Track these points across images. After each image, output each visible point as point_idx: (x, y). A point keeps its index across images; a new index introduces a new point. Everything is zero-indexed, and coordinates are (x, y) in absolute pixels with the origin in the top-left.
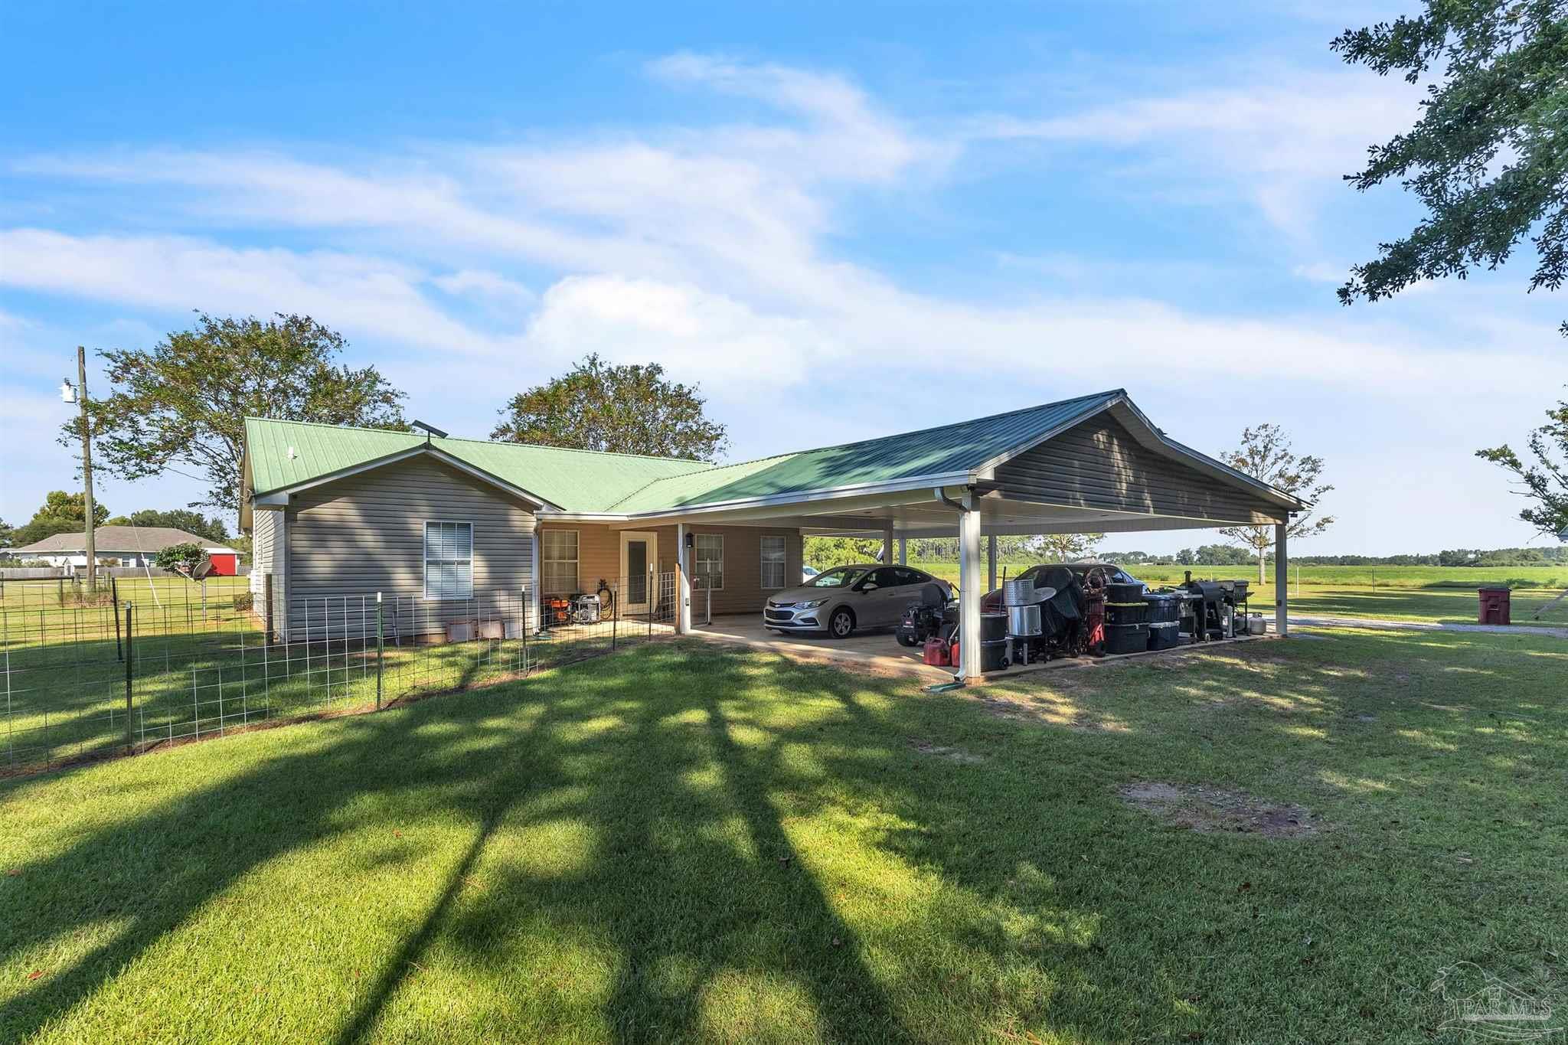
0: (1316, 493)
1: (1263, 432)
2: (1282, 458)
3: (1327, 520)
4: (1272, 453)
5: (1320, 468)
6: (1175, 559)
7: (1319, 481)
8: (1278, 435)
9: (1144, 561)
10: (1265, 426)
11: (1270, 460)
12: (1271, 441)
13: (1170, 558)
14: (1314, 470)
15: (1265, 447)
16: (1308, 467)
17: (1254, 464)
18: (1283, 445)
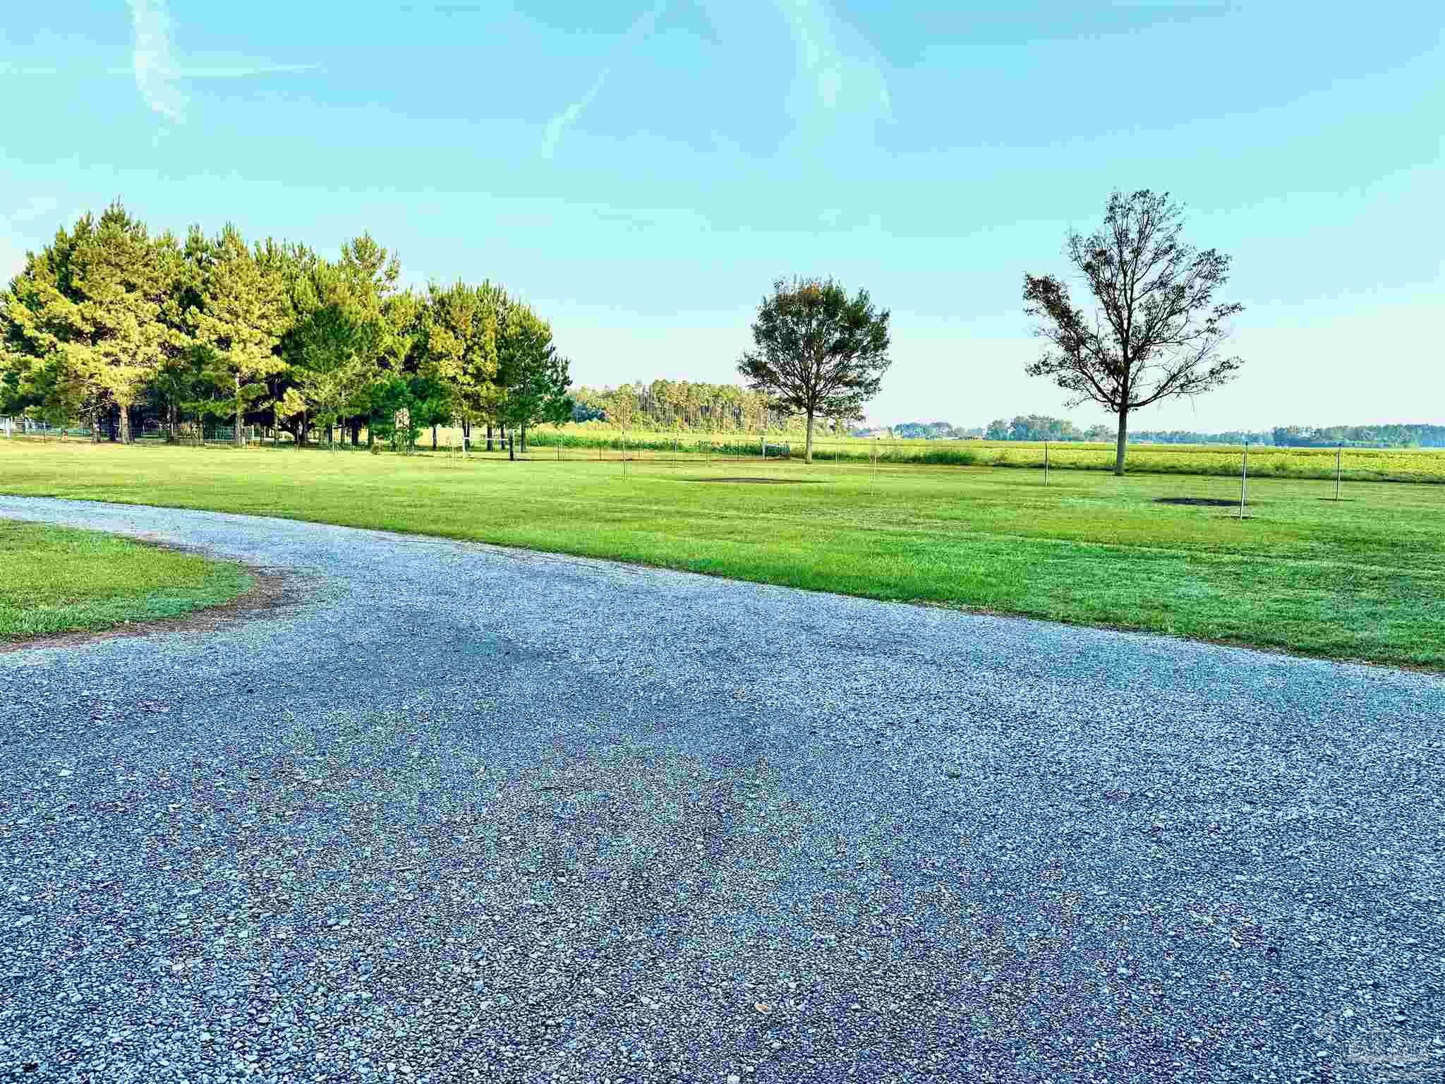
0: (1214, 316)
1: (1138, 206)
2: (1166, 252)
3: (1227, 365)
4: (1151, 245)
5: (1222, 275)
6: (985, 432)
7: (1220, 296)
8: (1163, 209)
9: (949, 434)
10: (1144, 194)
11: (1146, 256)
12: (1150, 222)
13: (980, 430)
14: (1211, 276)
15: (1141, 232)
16: (1206, 269)
17: (1122, 262)
18: (1169, 225)
